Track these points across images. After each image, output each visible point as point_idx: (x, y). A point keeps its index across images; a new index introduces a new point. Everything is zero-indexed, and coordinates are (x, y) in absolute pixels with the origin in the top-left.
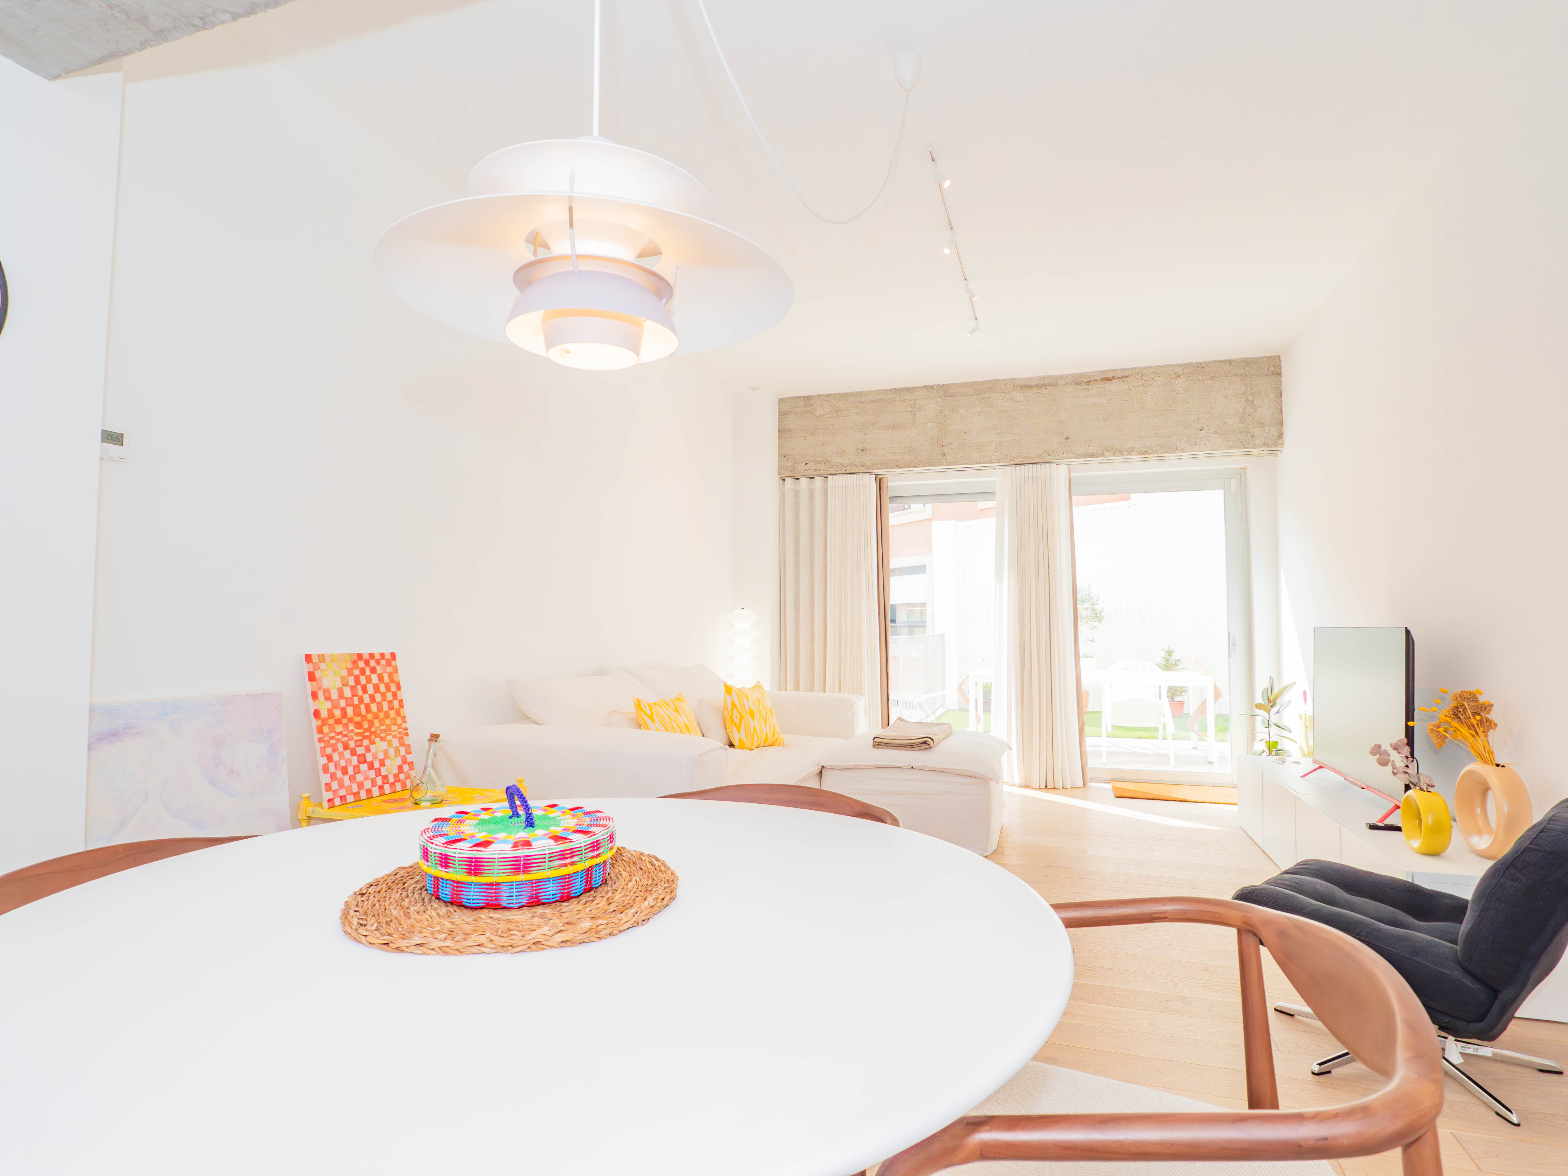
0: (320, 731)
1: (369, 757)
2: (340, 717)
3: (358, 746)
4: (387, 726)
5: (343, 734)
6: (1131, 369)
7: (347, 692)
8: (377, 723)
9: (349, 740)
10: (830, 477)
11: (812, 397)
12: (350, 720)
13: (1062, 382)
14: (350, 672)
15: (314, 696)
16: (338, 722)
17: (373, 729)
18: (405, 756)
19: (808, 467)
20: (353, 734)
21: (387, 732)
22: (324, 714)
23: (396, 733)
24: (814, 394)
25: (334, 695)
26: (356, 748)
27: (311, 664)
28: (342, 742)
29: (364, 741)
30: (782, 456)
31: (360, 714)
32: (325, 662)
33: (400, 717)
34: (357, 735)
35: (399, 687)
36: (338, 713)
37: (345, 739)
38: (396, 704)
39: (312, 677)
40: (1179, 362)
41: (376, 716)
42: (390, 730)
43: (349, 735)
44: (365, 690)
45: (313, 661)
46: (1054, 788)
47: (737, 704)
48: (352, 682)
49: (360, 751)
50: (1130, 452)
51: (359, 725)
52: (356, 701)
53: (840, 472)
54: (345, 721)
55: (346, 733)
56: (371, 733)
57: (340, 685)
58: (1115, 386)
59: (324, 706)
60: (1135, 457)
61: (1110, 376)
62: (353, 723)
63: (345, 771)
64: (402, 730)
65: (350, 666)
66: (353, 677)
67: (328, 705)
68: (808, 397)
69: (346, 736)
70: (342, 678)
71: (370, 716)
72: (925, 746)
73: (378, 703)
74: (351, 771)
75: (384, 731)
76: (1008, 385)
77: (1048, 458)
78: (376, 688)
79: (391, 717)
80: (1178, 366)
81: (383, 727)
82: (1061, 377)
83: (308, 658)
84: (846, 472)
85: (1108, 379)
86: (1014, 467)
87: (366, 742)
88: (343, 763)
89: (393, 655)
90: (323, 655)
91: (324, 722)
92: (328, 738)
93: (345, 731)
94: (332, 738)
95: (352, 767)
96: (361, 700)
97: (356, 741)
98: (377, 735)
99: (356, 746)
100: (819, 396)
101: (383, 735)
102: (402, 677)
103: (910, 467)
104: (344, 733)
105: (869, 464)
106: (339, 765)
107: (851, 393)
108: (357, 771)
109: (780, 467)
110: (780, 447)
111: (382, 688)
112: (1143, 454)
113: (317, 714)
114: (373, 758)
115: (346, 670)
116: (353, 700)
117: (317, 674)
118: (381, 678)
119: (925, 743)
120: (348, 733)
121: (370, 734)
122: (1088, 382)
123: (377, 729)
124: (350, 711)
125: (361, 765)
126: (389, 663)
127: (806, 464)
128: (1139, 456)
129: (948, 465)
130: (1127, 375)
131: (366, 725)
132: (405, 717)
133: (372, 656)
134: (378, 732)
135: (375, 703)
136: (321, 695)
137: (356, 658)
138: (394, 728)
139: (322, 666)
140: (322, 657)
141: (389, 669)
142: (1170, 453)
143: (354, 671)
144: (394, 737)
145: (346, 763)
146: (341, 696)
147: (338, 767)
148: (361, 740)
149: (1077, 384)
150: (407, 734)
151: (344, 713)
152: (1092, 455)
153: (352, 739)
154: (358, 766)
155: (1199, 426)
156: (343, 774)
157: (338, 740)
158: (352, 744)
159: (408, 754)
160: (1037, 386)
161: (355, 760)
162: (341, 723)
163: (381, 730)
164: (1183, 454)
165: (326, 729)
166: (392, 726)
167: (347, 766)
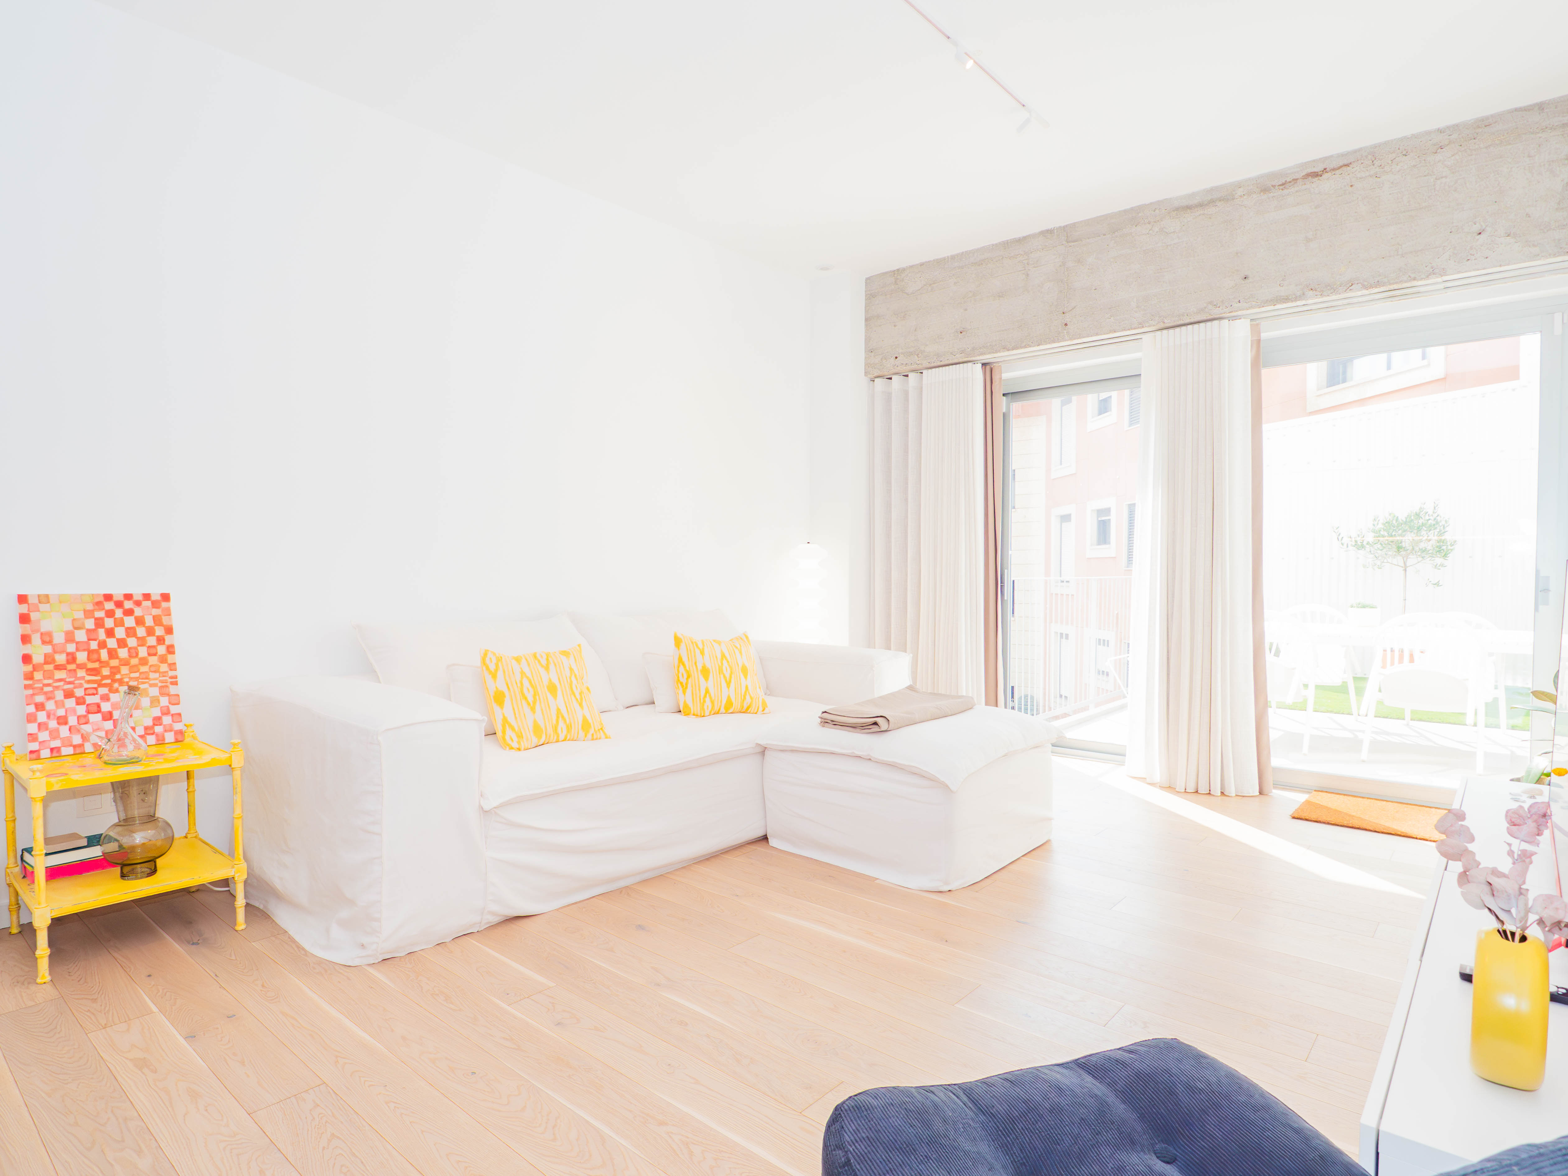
0: (29, 676)
1: (106, 707)
2: (65, 663)
3: (89, 695)
4: (141, 673)
5: (65, 681)
6: (1355, 151)
7: (81, 636)
8: (124, 670)
9: (75, 688)
10: (925, 372)
11: (904, 269)
12: (80, 666)
13: (1240, 192)
14: (88, 614)
15: (25, 639)
16: (58, 667)
17: (118, 677)
18: (168, 706)
19: (898, 362)
20: (82, 682)
21: (140, 680)
22: (38, 658)
23: (157, 682)
24: (904, 265)
25: (59, 638)
26: (86, 697)
27: (27, 605)
28: (64, 690)
29: (99, 689)
30: (870, 351)
31: (99, 660)
32: (48, 602)
33: (166, 664)
34: (89, 682)
35: (169, 630)
36: (61, 659)
37: (71, 686)
38: (162, 650)
39: (24, 619)
40: (1442, 125)
41: (125, 663)
42: (147, 678)
43: (76, 682)
44: (110, 633)
45: (30, 602)
46: (1209, 793)
47: (685, 659)
48: (90, 624)
49: (92, 699)
50: (1350, 285)
51: (93, 672)
52: (94, 645)
53: (935, 364)
54: (72, 667)
55: (72, 679)
56: (114, 681)
57: (70, 627)
58: (1326, 184)
59: (38, 651)
60: (1360, 293)
61: (1318, 168)
62: (84, 670)
63: (62, 721)
64: (167, 678)
65: (90, 607)
66: (93, 619)
67: (48, 649)
68: (898, 270)
69: (70, 683)
70: (74, 620)
71: (114, 663)
72: (875, 728)
73: (130, 649)
74: (72, 721)
75: (136, 679)
76: (1157, 211)
77: (1216, 312)
78: (130, 632)
79: (149, 664)
80: (1440, 131)
81: (137, 675)
82: (1239, 185)
83: (22, 599)
84: (942, 363)
85: (1315, 175)
86: (1165, 332)
87: (103, 691)
88: (61, 712)
89: (166, 597)
90: (47, 596)
91: (36, 668)
92: (41, 685)
93: (70, 677)
94: (49, 685)
95: (76, 718)
96: (102, 645)
97: (86, 689)
98: (122, 684)
99: (85, 695)
100: (911, 267)
101: (133, 683)
102: (176, 620)
103: (1021, 347)
104: (68, 680)
105: (969, 350)
106: (54, 714)
107: (948, 257)
108: (83, 721)
109: (868, 365)
110: (868, 340)
111: (141, 632)
112: (1371, 287)
113: (26, 659)
114: (112, 708)
115: (83, 612)
116: (89, 645)
117: (33, 616)
118: (140, 621)
119: (875, 724)
120: (75, 680)
121: (112, 681)
122: (1283, 184)
123: (124, 676)
124: (82, 657)
125: (90, 716)
126: (156, 605)
127: (896, 358)
128: (1365, 292)
129: (1071, 339)
130: (1346, 162)
131: (106, 672)
132: (175, 664)
133: (128, 597)
134: (126, 680)
135: (126, 649)
136: (36, 639)
137: (102, 599)
138: (152, 675)
139: (42, 607)
140: (45, 599)
141: (155, 612)
142: (1422, 279)
143: (95, 613)
144: (151, 685)
145: (66, 713)
146: (69, 637)
147: (52, 717)
148: (96, 689)
149: (1265, 190)
150: (176, 683)
151: (72, 658)
152: (1286, 300)
153: (81, 686)
154: (85, 716)
155: (1476, 228)
156: (59, 723)
157: (57, 688)
158: (79, 693)
159: (173, 704)
160: (1201, 205)
161: (81, 710)
162: (66, 669)
163: (131, 679)
164: (1445, 278)
165: (38, 676)
166: (151, 674)
167: (68, 715)
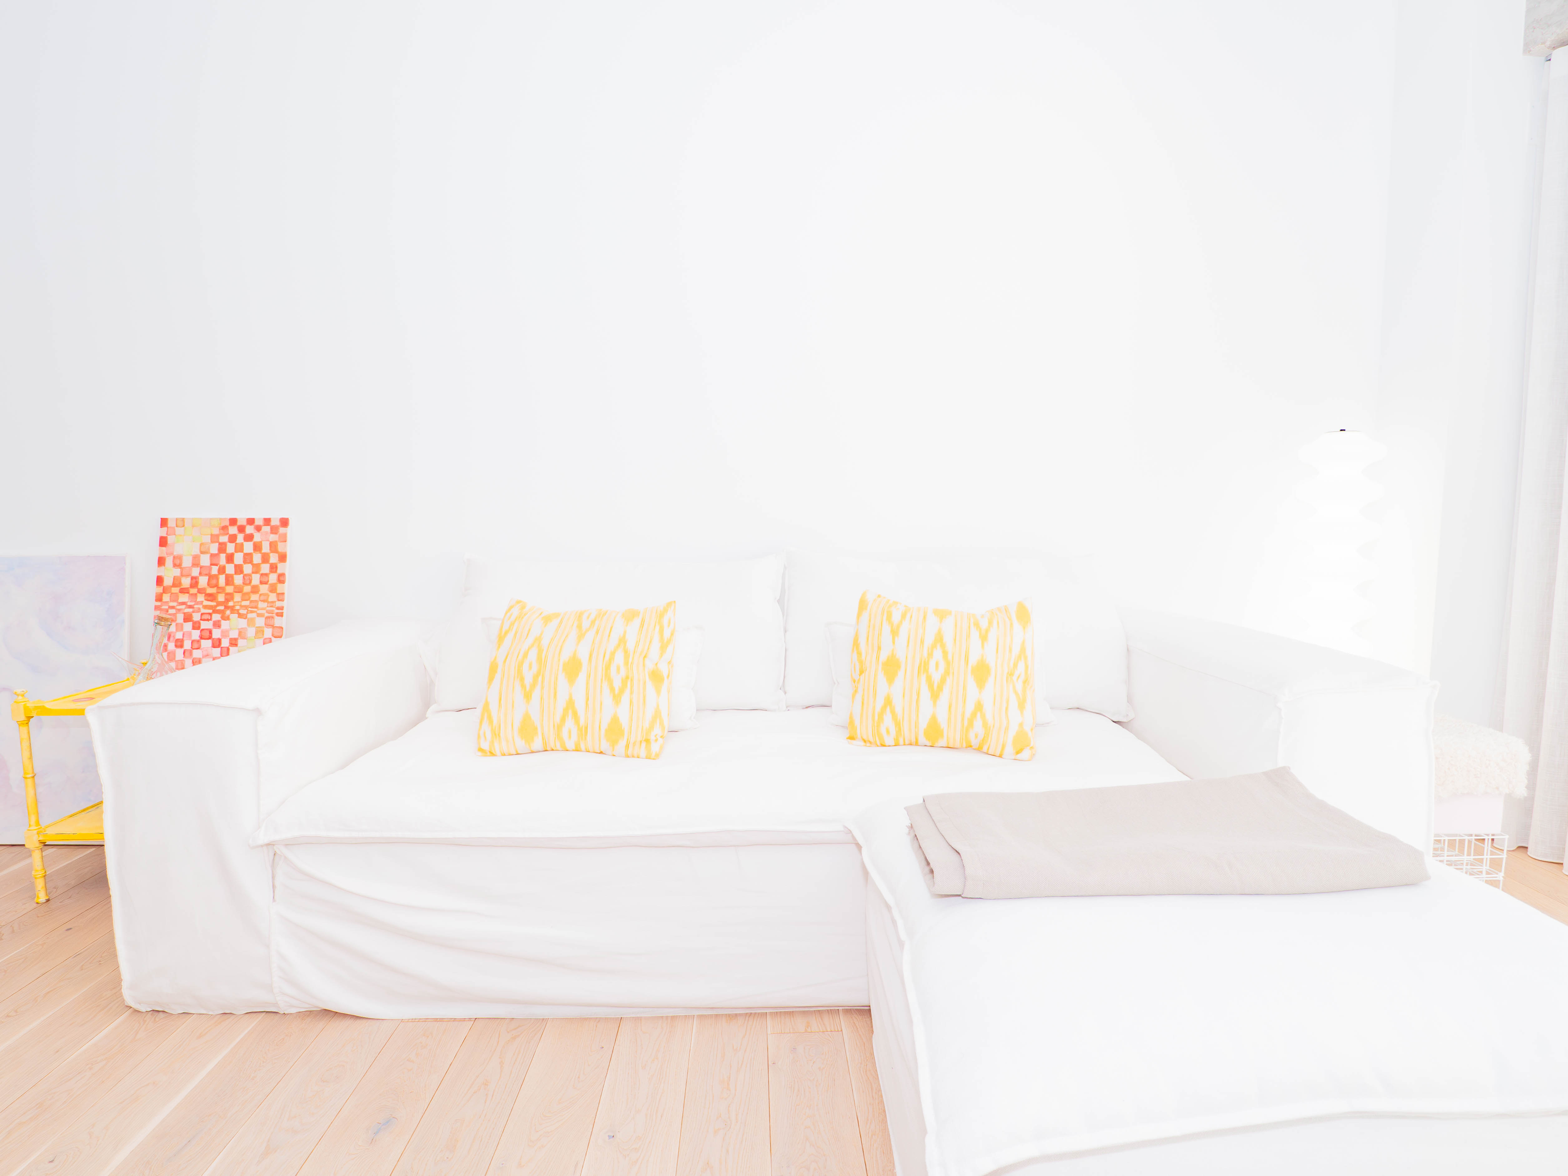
0: (159, 598)
1: (216, 634)
2: (189, 587)
3: (204, 620)
4: (251, 602)
5: (187, 605)
7: (205, 560)
8: (237, 597)
9: (193, 612)
12: (200, 591)
14: (214, 538)
15: (161, 561)
16: (183, 591)
17: (231, 604)
18: (270, 639)
20: (201, 606)
21: (249, 609)
22: (168, 582)
23: (264, 612)
25: (187, 562)
26: (202, 622)
27: (166, 528)
28: (184, 613)
29: (214, 615)
31: (216, 586)
32: (183, 526)
33: (275, 594)
34: (206, 607)
35: (283, 558)
36: (186, 582)
37: (190, 610)
38: (273, 578)
39: (163, 542)
41: (239, 590)
42: (256, 607)
43: (195, 606)
44: (230, 559)
45: (169, 526)
48: (214, 548)
49: (205, 625)
51: (211, 597)
52: (215, 570)
54: (193, 591)
55: (192, 604)
56: (227, 607)
57: (197, 552)
59: (170, 573)
62: (204, 595)
63: (179, 644)
64: (274, 609)
65: (216, 531)
66: (218, 544)
67: (177, 572)
69: (190, 607)
70: (201, 544)
71: (229, 589)
73: (245, 576)
74: (187, 645)
75: (246, 607)
78: (248, 558)
79: (260, 593)
81: (246, 603)
83: (164, 522)
87: (216, 617)
88: (179, 636)
90: (183, 520)
91: (165, 590)
92: (167, 607)
93: (191, 602)
94: (173, 607)
95: (191, 641)
96: (222, 570)
97: (202, 614)
98: (233, 610)
99: (201, 620)
101: (242, 611)
102: (291, 547)
104: (189, 604)
106: (174, 637)
108: (196, 646)
111: (257, 558)
113: (159, 580)
114: (221, 636)
115: (210, 536)
116: (210, 569)
117: (170, 540)
118: (257, 547)
120: (194, 605)
121: (225, 608)
123: (236, 604)
124: (203, 581)
125: (203, 641)
126: (274, 530)
131: (221, 598)
132: (283, 594)
133: (251, 521)
134: (237, 607)
135: (242, 575)
136: (169, 561)
137: (227, 523)
138: (261, 605)
139: (179, 531)
140: (181, 522)
141: (273, 538)
143: (220, 537)
144: (259, 615)
145: (183, 636)
146: (196, 562)
147: (171, 639)
148: (210, 614)
150: (281, 615)
151: (195, 582)
153: (199, 610)
154: (198, 641)
156: (176, 646)
157: (179, 610)
158: (196, 617)
159: (275, 637)
161: (196, 634)
162: (188, 593)
163: (241, 606)
165: (166, 598)
166: (260, 602)
167: (184, 639)
